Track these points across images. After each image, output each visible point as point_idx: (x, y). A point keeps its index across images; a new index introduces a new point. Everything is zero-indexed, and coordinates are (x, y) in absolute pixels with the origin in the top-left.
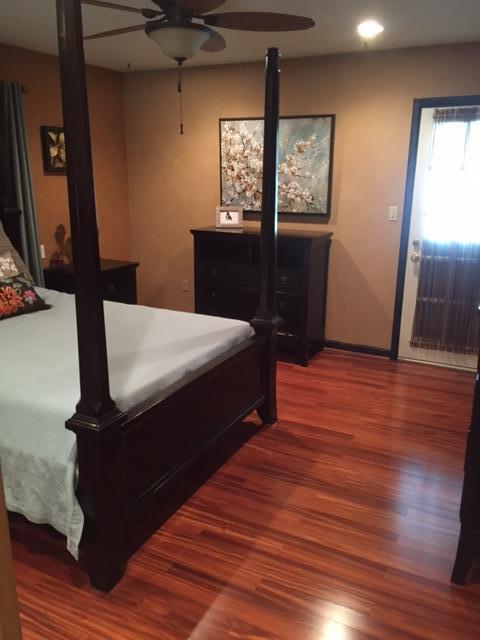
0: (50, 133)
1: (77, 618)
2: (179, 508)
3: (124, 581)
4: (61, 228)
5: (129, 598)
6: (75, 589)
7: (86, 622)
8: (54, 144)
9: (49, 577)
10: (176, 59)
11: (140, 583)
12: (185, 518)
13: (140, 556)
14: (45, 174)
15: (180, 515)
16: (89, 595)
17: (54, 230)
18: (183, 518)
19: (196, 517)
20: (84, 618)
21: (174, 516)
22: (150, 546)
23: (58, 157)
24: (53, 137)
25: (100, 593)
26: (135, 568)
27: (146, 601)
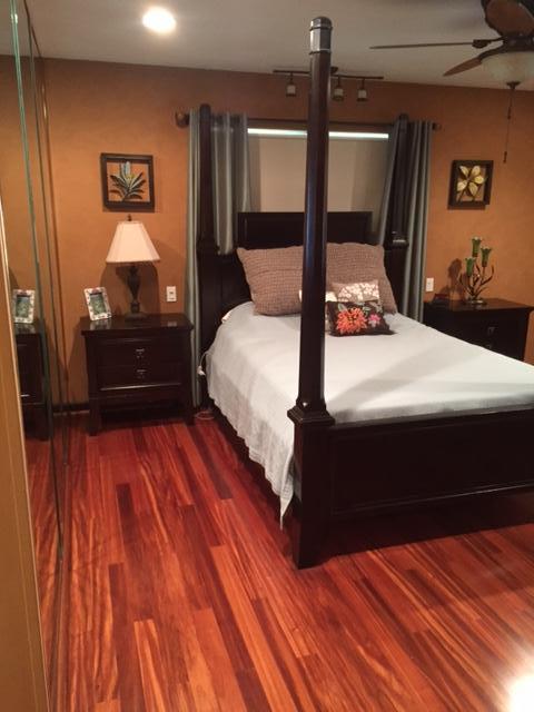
0: (462, 167)
1: (265, 572)
2: (409, 542)
3: (317, 569)
4: (457, 263)
5: (309, 581)
6: (281, 556)
7: (268, 578)
8: (464, 177)
9: (271, 539)
10: (508, 84)
11: (327, 576)
12: (408, 553)
13: (344, 560)
14: (449, 208)
15: (406, 548)
16: (286, 563)
17: (449, 264)
18: (406, 552)
19: (418, 557)
20: (270, 575)
21: (400, 547)
22: (358, 557)
23: (467, 190)
24: (465, 170)
25: (294, 567)
26: (332, 565)
27: (320, 589)
